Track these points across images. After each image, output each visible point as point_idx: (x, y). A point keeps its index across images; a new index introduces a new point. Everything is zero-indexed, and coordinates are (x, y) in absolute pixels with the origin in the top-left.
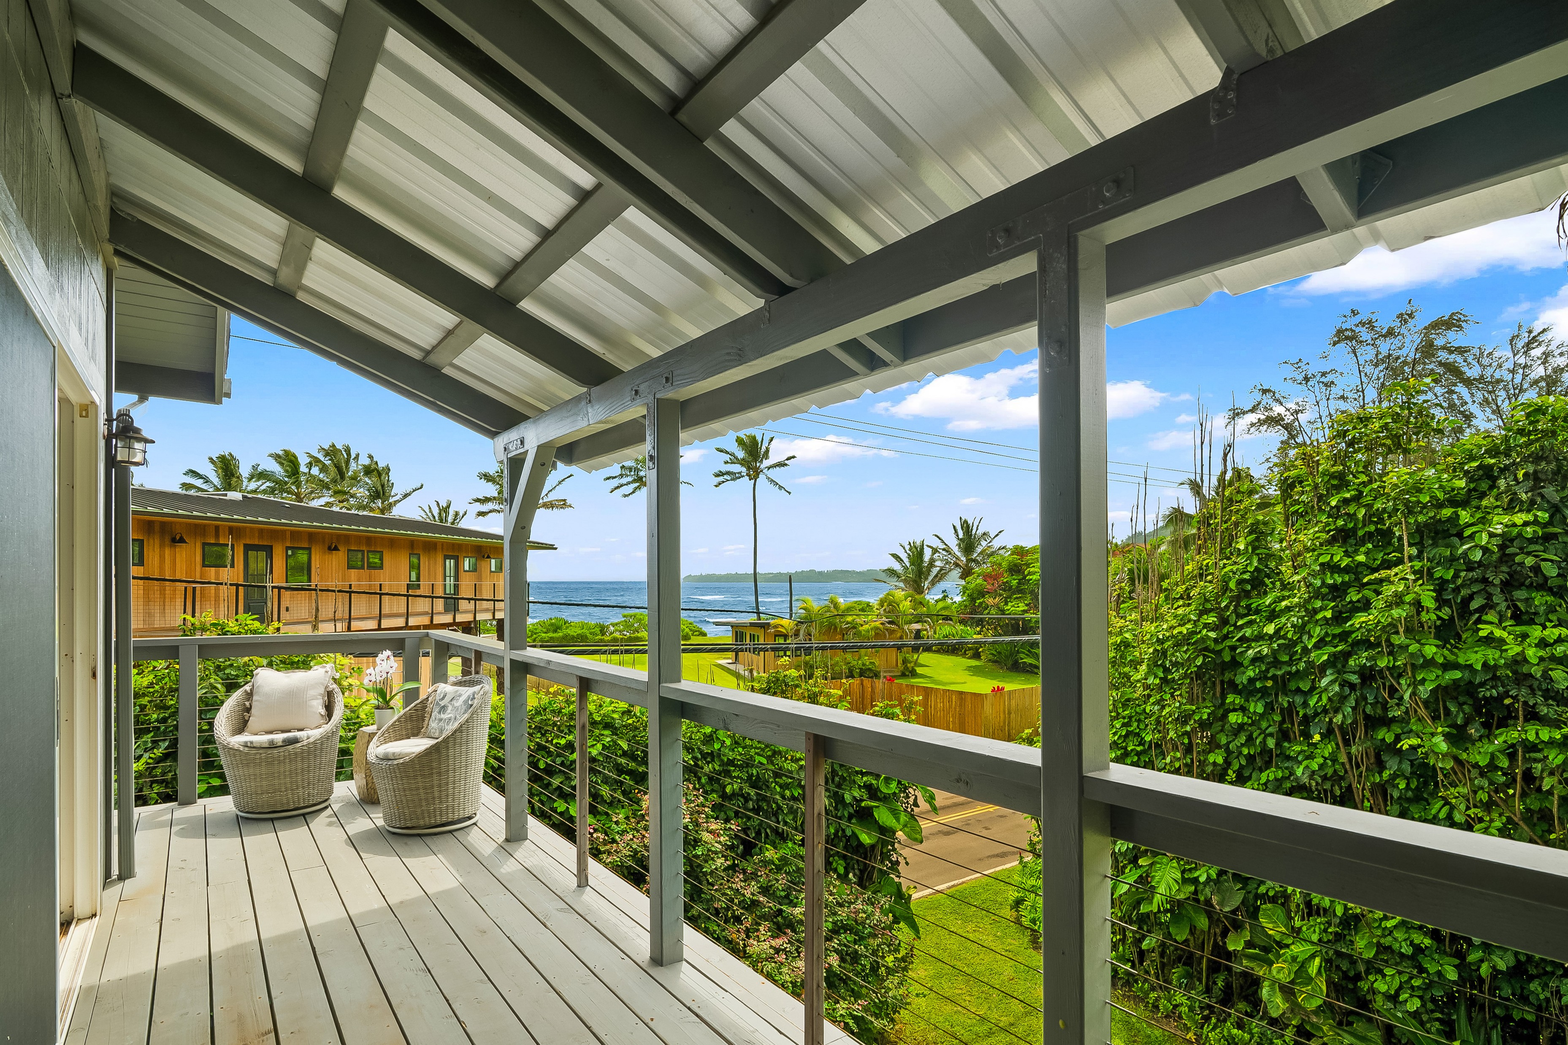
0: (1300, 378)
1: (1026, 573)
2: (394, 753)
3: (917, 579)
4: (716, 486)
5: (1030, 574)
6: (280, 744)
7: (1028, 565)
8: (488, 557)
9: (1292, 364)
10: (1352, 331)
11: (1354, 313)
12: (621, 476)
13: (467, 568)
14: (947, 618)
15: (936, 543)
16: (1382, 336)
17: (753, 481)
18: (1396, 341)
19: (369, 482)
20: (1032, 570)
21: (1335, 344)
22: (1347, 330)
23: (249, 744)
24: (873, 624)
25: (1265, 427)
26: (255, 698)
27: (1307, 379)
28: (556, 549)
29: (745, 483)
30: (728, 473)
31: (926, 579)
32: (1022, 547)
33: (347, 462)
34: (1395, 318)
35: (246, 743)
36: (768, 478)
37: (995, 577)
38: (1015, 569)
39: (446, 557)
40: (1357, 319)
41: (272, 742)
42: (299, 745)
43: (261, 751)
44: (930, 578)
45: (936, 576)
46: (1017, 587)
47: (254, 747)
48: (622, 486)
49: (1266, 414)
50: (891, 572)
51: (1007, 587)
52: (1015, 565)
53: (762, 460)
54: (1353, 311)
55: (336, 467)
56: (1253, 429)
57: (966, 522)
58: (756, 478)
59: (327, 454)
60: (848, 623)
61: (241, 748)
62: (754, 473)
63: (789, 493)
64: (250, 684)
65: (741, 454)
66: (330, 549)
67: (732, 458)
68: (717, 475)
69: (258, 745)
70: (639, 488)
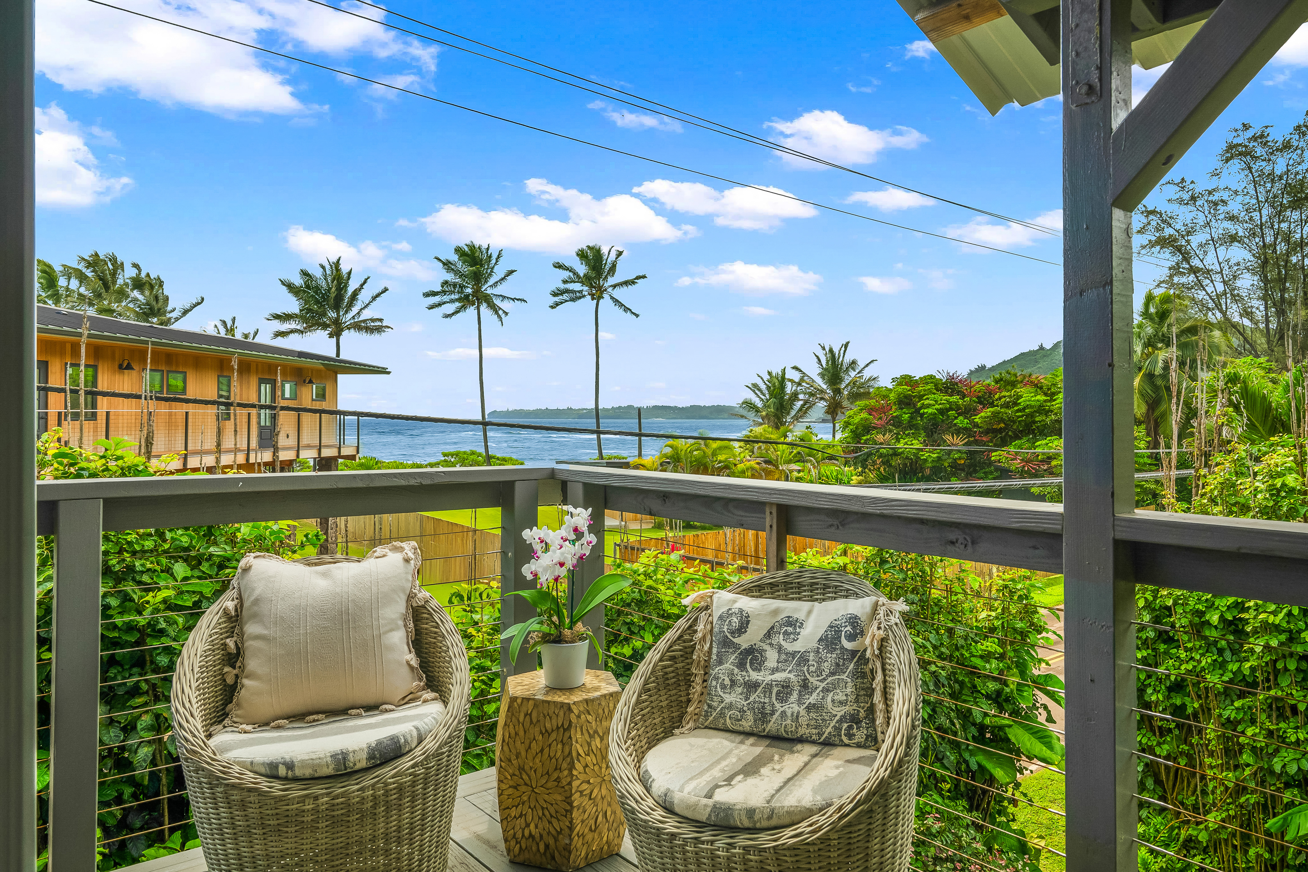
0: (1186, 197)
1: (919, 405)
2: (751, 812)
3: (779, 413)
4: (552, 307)
5: (924, 406)
6: (363, 764)
7: (921, 397)
8: (311, 382)
9: (1177, 184)
10: (1246, 146)
11: (1246, 127)
12: (444, 292)
13: (287, 395)
14: (832, 458)
15: (796, 376)
16: (1277, 150)
17: (595, 301)
18: (1295, 156)
19: (140, 297)
20: (926, 402)
21: (1227, 161)
22: (1240, 145)
23: (282, 771)
24: (748, 464)
25: (1158, 248)
26: (251, 629)
27: (1193, 199)
28: (389, 373)
29: (587, 303)
30: (567, 291)
31: (788, 413)
32: (910, 377)
33: (114, 274)
34: (1292, 130)
35: (273, 766)
36: (612, 298)
37: (883, 410)
38: (905, 401)
39: (261, 381)
40: (1250, 133)
41: (341, 758)
42: (405, 763)
43: (317, 790)
44: (793, 413)
45: (800, 410)
46: (909, 422)
47: (296, 779)
48: (444, 303)
49: (1158, 235)
50: (749, 405)
51: (897, 422)
52: (905, 397)
53: (606, 277)
54: (1244, 125)
55: (101, 279)
56: (1143, 252)
57: (831, 351)
58: (600, 297)
59: (89, 265)
60: (720, 462)
61: (264, 785)
62: (598, 294)
63: (637, 316)
64: (231, 593)
65: (582, 269)
66: (121, 367)
67: (571, 274)
68: (555, 294)
69: (308, 772)
70: (463, 308)
